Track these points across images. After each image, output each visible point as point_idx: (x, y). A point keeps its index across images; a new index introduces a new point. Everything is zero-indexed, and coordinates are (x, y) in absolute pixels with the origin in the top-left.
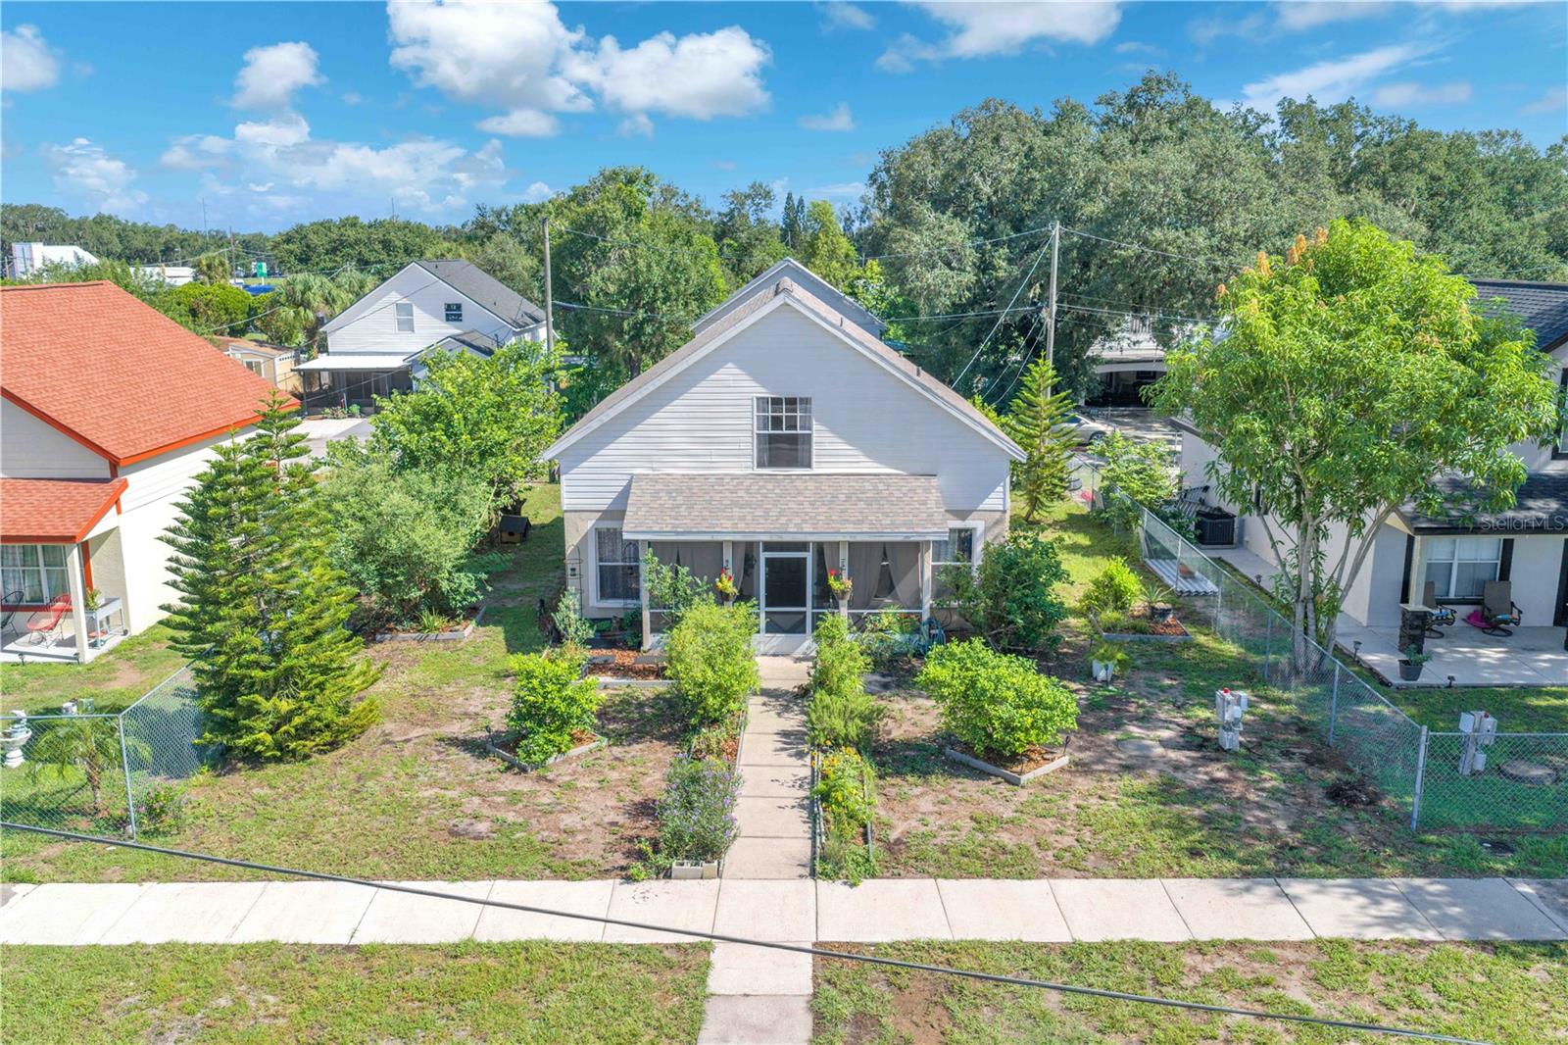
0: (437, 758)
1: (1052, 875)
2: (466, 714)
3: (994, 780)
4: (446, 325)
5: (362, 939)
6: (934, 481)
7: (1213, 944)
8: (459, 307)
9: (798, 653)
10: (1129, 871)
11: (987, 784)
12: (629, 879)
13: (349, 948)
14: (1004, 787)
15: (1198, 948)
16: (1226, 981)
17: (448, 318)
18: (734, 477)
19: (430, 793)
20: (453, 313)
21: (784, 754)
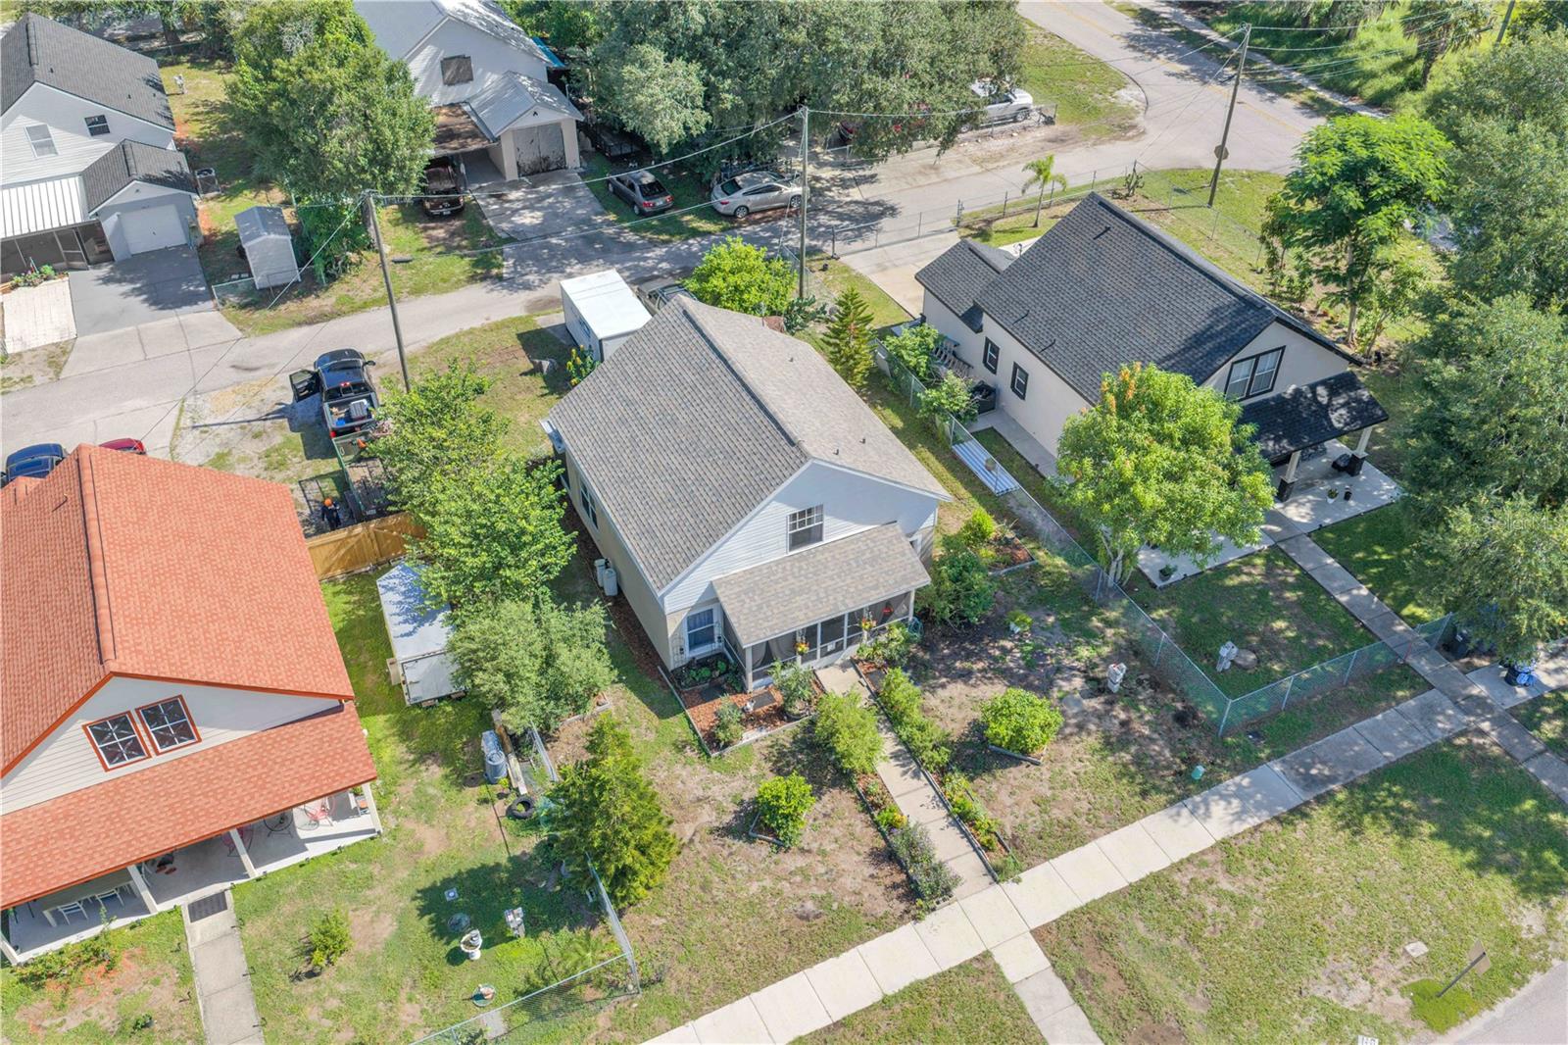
0: (725, 853)
1: (1094, 837)
2: (699, 800)
3: (1025, 764)
4: (93, 140)
5: (837, 1017)
6: (898, 526)
7: (1181, 862)
8: (102, 119)
9: (839, 662)
10: (1123, 820)
11: (1023, 767)
12: (916, 918)
13: (838, 1025)
14: (1033, 767)
15: (1177, 867)
16: (1195, 886)
17: (94, 132)
18: (777, 563)
19: (754, 888)
20: (98, 127)
21: (907, 776)
